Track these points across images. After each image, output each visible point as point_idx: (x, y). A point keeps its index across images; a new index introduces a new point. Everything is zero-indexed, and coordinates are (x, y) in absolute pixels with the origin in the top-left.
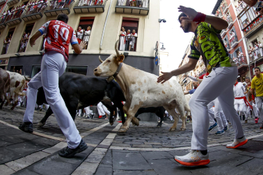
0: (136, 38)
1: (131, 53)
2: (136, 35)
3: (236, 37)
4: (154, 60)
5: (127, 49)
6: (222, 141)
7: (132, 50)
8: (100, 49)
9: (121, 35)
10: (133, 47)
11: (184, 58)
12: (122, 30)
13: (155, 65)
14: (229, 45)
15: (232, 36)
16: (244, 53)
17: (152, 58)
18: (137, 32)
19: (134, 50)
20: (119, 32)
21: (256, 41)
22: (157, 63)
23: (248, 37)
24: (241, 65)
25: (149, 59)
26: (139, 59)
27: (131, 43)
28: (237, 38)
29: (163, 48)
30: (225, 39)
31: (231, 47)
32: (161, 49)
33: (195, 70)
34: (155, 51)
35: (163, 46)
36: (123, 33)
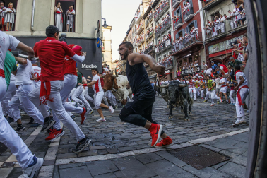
0: (74, 16)
1: (69, 35)
2: (74, 12)
3: (192, 8)
4: (96, 42)
5: (64, 29)
7: (70, 31)
8: (32, 30)
9: (56, 13)
11: (128, 33)
13: (97, 48)
14: (181, 18)
15: (186, 8)
16: (200, 27)
17: (93, 40)
18: (74, 8)
21: (217, 14)
22: (99, 45)
23: (208, 9)
24: (194, 43)
25: (90, 41)
28: (193, 10)
29: (105, 25)
30: (178, 11)
31: (184, 20)
32: (103, 26)
33: (140, 46)
34: (96, 32)
35: (105, 22)
36: (59, 10)
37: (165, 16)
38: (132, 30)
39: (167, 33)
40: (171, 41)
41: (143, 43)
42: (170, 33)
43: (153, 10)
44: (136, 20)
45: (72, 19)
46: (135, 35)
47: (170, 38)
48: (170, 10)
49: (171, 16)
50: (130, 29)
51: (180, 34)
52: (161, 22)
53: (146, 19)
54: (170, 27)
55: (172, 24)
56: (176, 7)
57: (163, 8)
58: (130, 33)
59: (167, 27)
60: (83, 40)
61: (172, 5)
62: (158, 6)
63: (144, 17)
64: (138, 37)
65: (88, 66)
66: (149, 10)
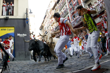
0: (13, 7)
1: (10, 17)
2: (13, 5)
3: (78, 2)
4: (26, 21)
6: (73, 70)
7: (11, 15)
9: (3, 6)
10: (11, 13)
11: (45, 18)
12: (3, 2)
14: (73, 8)
15: (75, 2)
17: (24, 19)
18: (13, 3)
19: (13, 15)
20: (2, 4)
21: (91, 4)
22: (28, 22)
25: (22, 20)
26: (16, 20)
27: (10, 11)
29: (31, 13)
30: (71, 4)
31: (75, 9)
32: (30, 13)
33: (52, 25)
34: (26, 15)
35: (31, 11)
36: (5, 5)
37: (65, 7)
38: (47, 17)
39: (67, 17)
40: (70, 21)
41: (54, 23)
42: (68, 16)
43: (57, 5)
44: (49, 11)
45: (12, 9)
46: (49, 19)
47: (69, 19)
48: (67, 4)
49: (68, 7)
50: (46, 16)
51: (74, 17)
52: (63, 11)
53: (54, 10)
54: (68, 13)
55: (69, 12)
56: (70, 2)
57: (62, 3)
58: (46, 18)
59: (66, 13)
60: (18, 20)
61: (67, 1)
62: (60, 2)
63: (53, 9)
64: (50, 20)
65: (21, 35)
66: (55, 5)
